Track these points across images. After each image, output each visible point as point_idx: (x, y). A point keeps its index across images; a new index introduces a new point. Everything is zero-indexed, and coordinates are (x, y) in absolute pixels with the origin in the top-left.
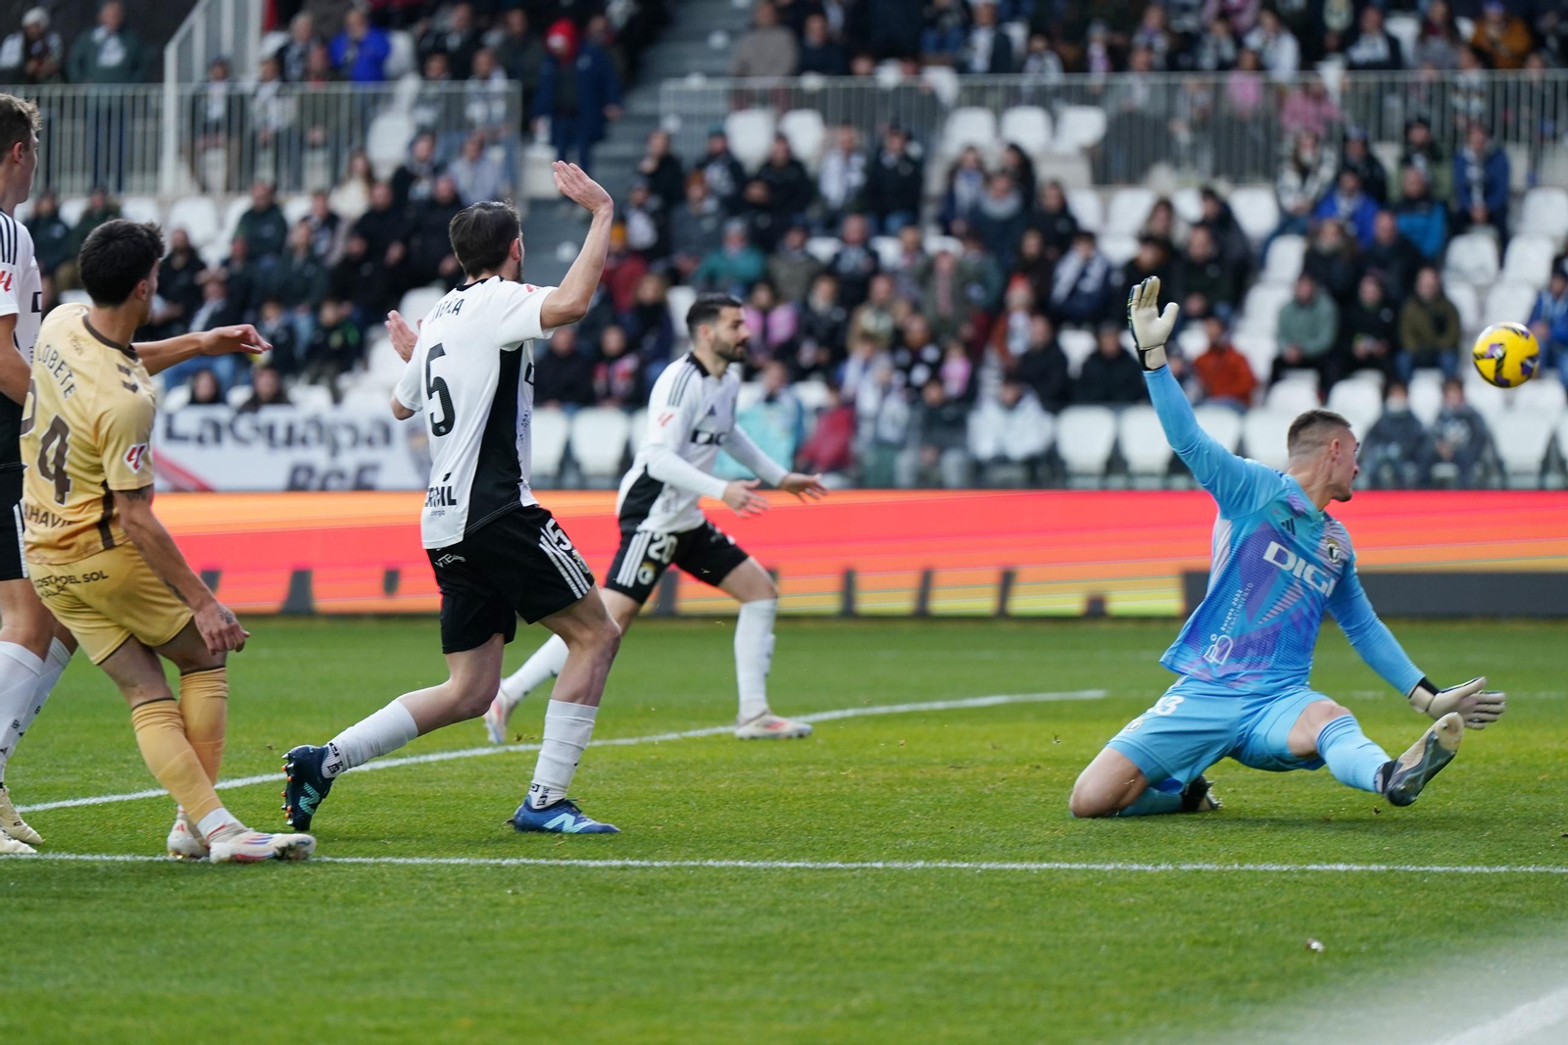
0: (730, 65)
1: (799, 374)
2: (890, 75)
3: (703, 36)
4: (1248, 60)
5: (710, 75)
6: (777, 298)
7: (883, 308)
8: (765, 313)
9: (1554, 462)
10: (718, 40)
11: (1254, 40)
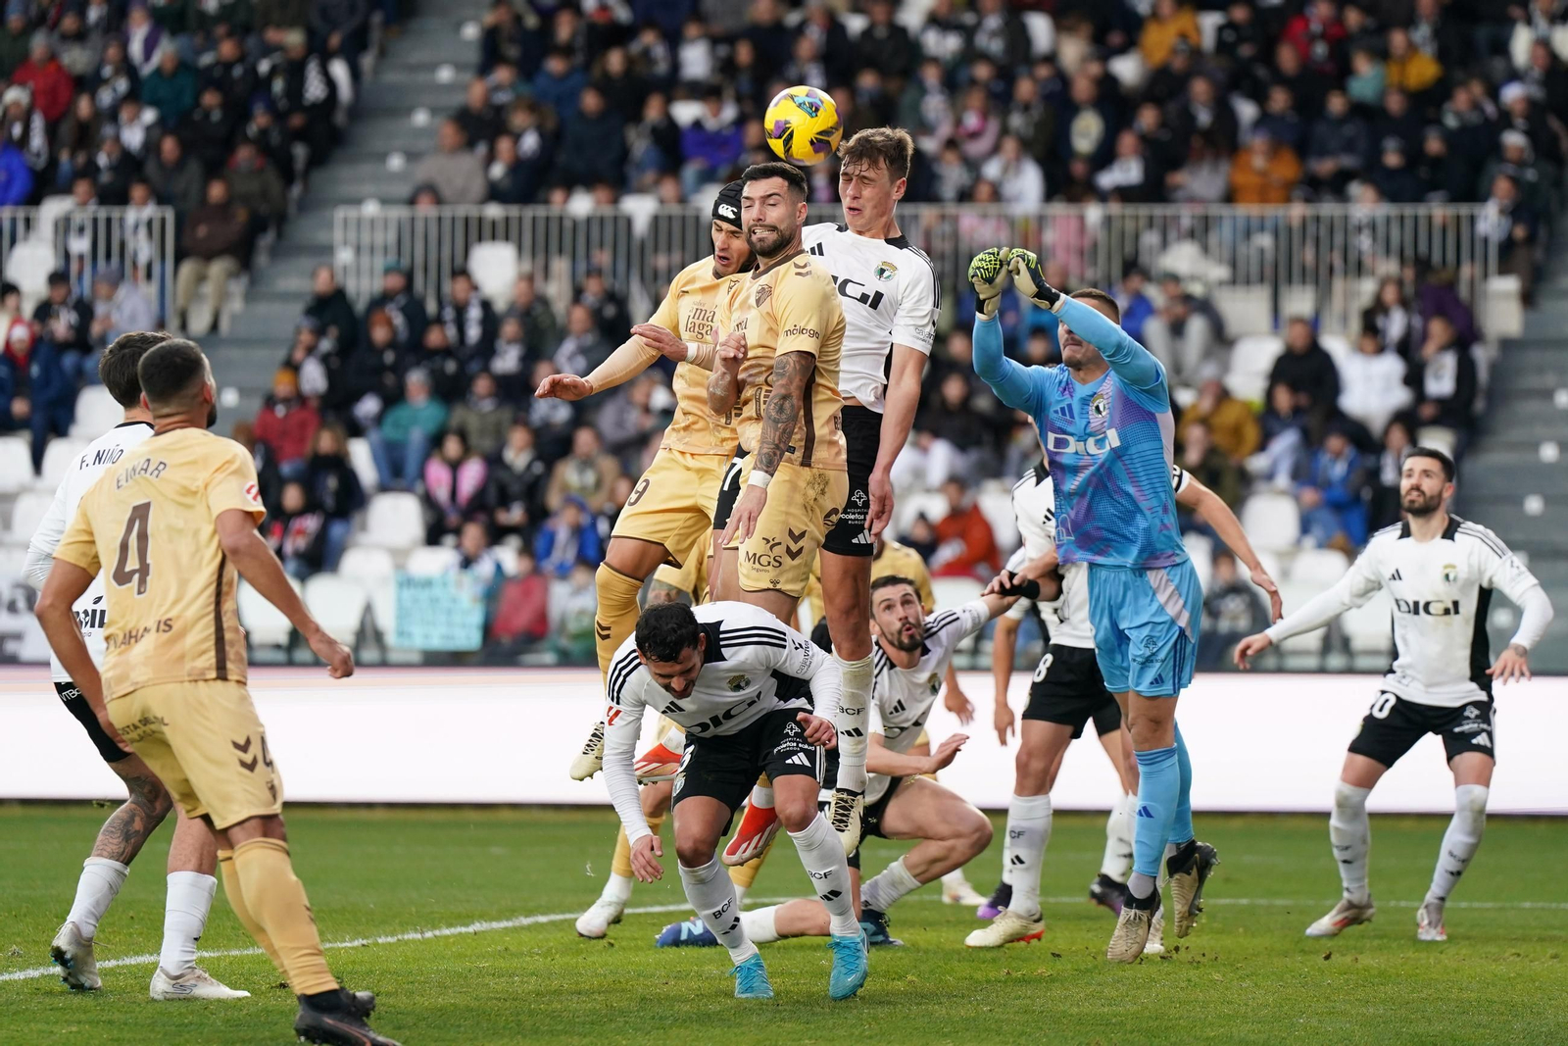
0: (404, 190)
1: (496, 535)
2: (581, 205)
3: (382, 157)
4: (984, 191)
5: (385, 201)
6: (467, 451)
7: (587, 463)
8: (455, 466)
9: (1336, 642)
10: (396, 162)
11: (992, 170)
